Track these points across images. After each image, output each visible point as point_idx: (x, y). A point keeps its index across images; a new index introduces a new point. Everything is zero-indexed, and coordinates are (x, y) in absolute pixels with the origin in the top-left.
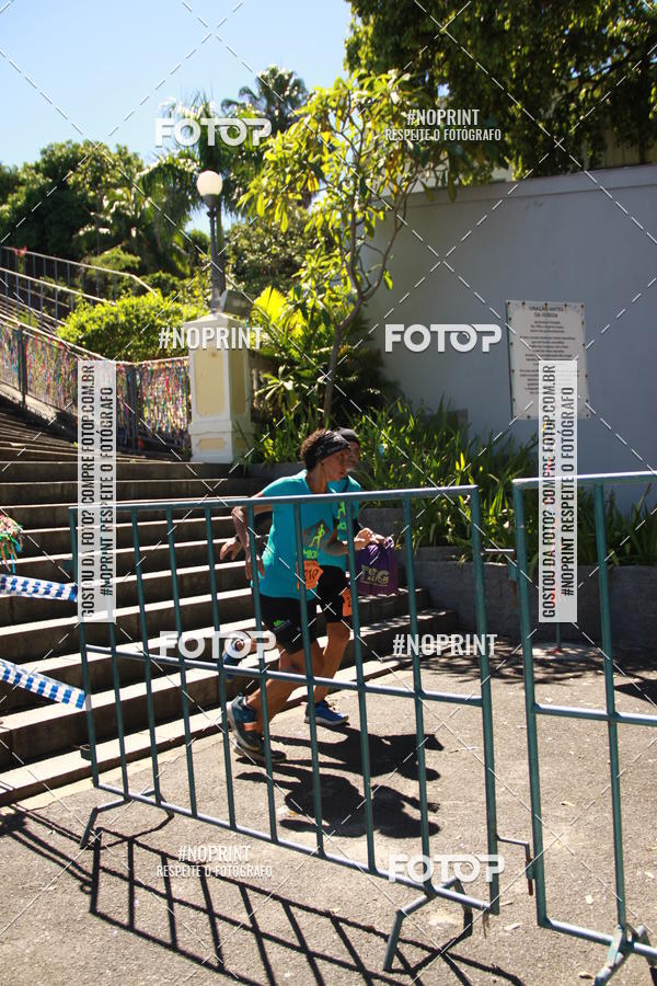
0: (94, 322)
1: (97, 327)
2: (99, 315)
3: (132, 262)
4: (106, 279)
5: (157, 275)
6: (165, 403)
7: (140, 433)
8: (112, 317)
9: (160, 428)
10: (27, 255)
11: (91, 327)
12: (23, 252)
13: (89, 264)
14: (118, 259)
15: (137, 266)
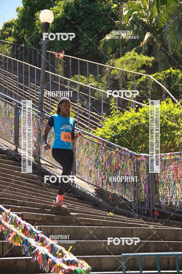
0: (124, 124)
1: (125, 128)
2: (127, 119)
3: (147, 62)
4: (126, 77)
5: (168, 71)
6: (175, 184)
7: (156, 206)
8: (136, 121)
9: (171, 203)
10: (65, 58)
11: (120, 128)
12: (62, 55)
13: (113, 65)
14: (135, 59)
15: (151, 65)
